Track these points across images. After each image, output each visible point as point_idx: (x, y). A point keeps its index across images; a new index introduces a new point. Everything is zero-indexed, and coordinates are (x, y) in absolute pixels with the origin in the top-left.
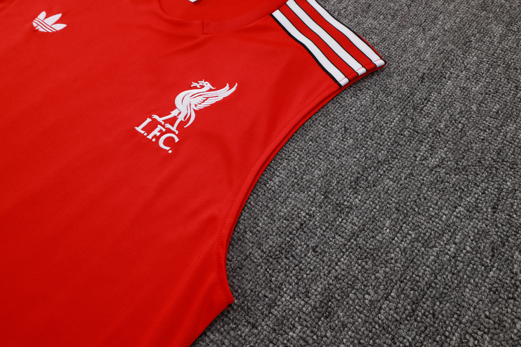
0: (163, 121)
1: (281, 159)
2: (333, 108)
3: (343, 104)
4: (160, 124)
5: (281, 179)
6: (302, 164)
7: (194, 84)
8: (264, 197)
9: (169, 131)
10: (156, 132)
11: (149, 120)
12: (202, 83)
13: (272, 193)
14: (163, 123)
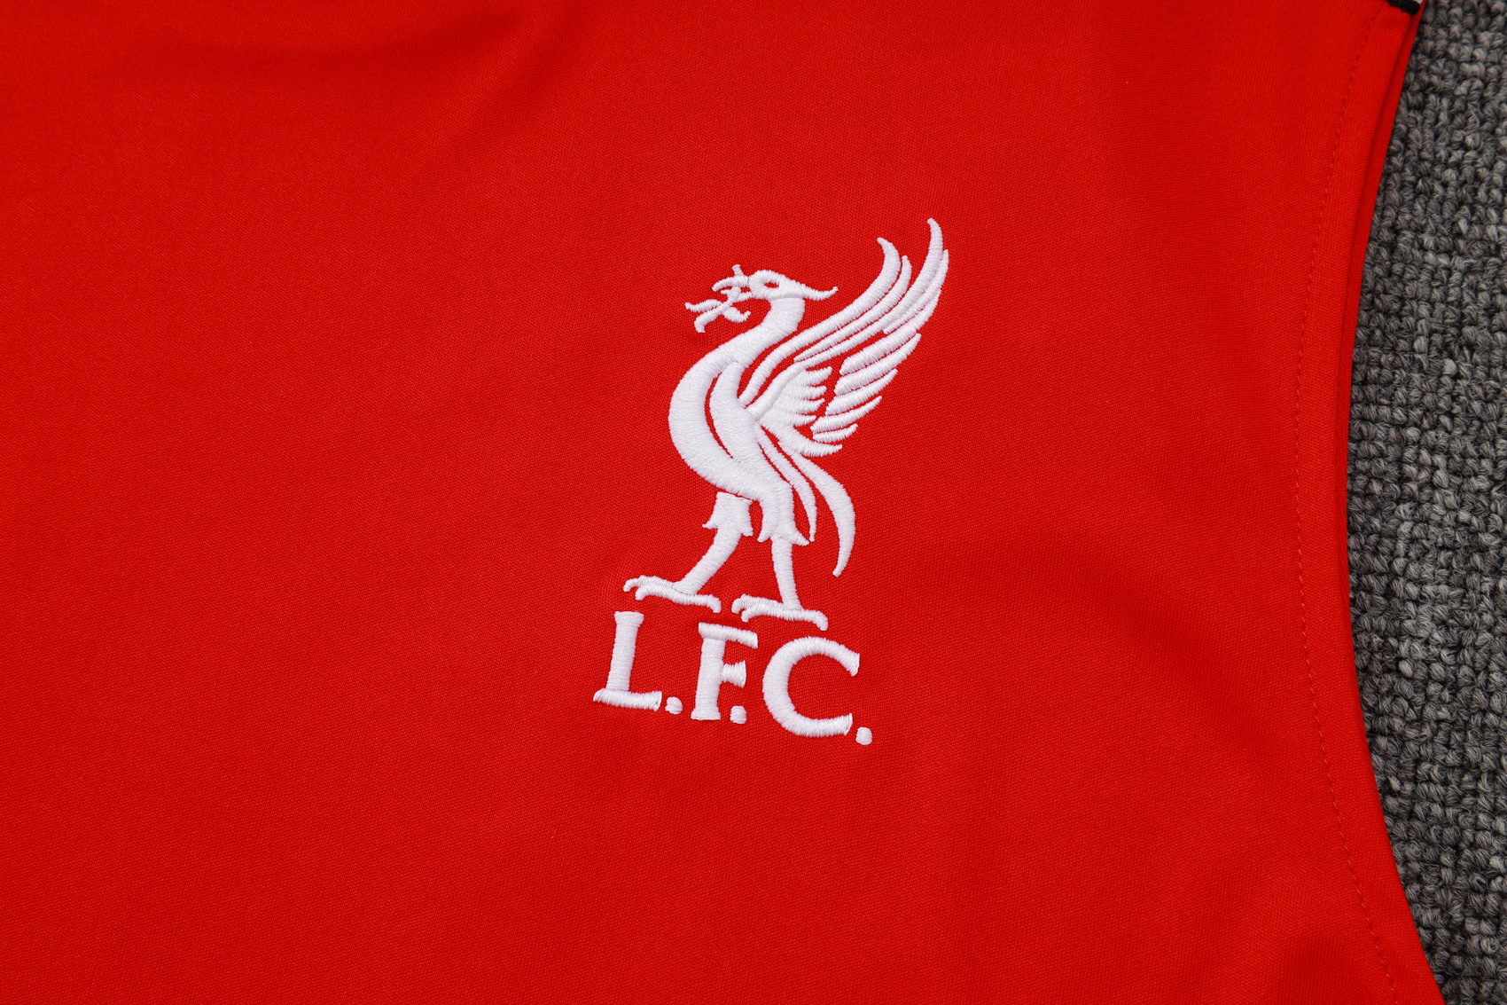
0: (703, 591)
1: (1377, 511)
2: (1429, 134)
3: (1462, 89)
4: (706, 615)
5: (1440, 610)
6: (1478, 492)
7: (706, 313)
8: (1427, 732)
9: (775, 632)
10: (714, 671)
11: (627, 624)
12: (739, 284)
13: (1446, 695)
14: (714, 604)
